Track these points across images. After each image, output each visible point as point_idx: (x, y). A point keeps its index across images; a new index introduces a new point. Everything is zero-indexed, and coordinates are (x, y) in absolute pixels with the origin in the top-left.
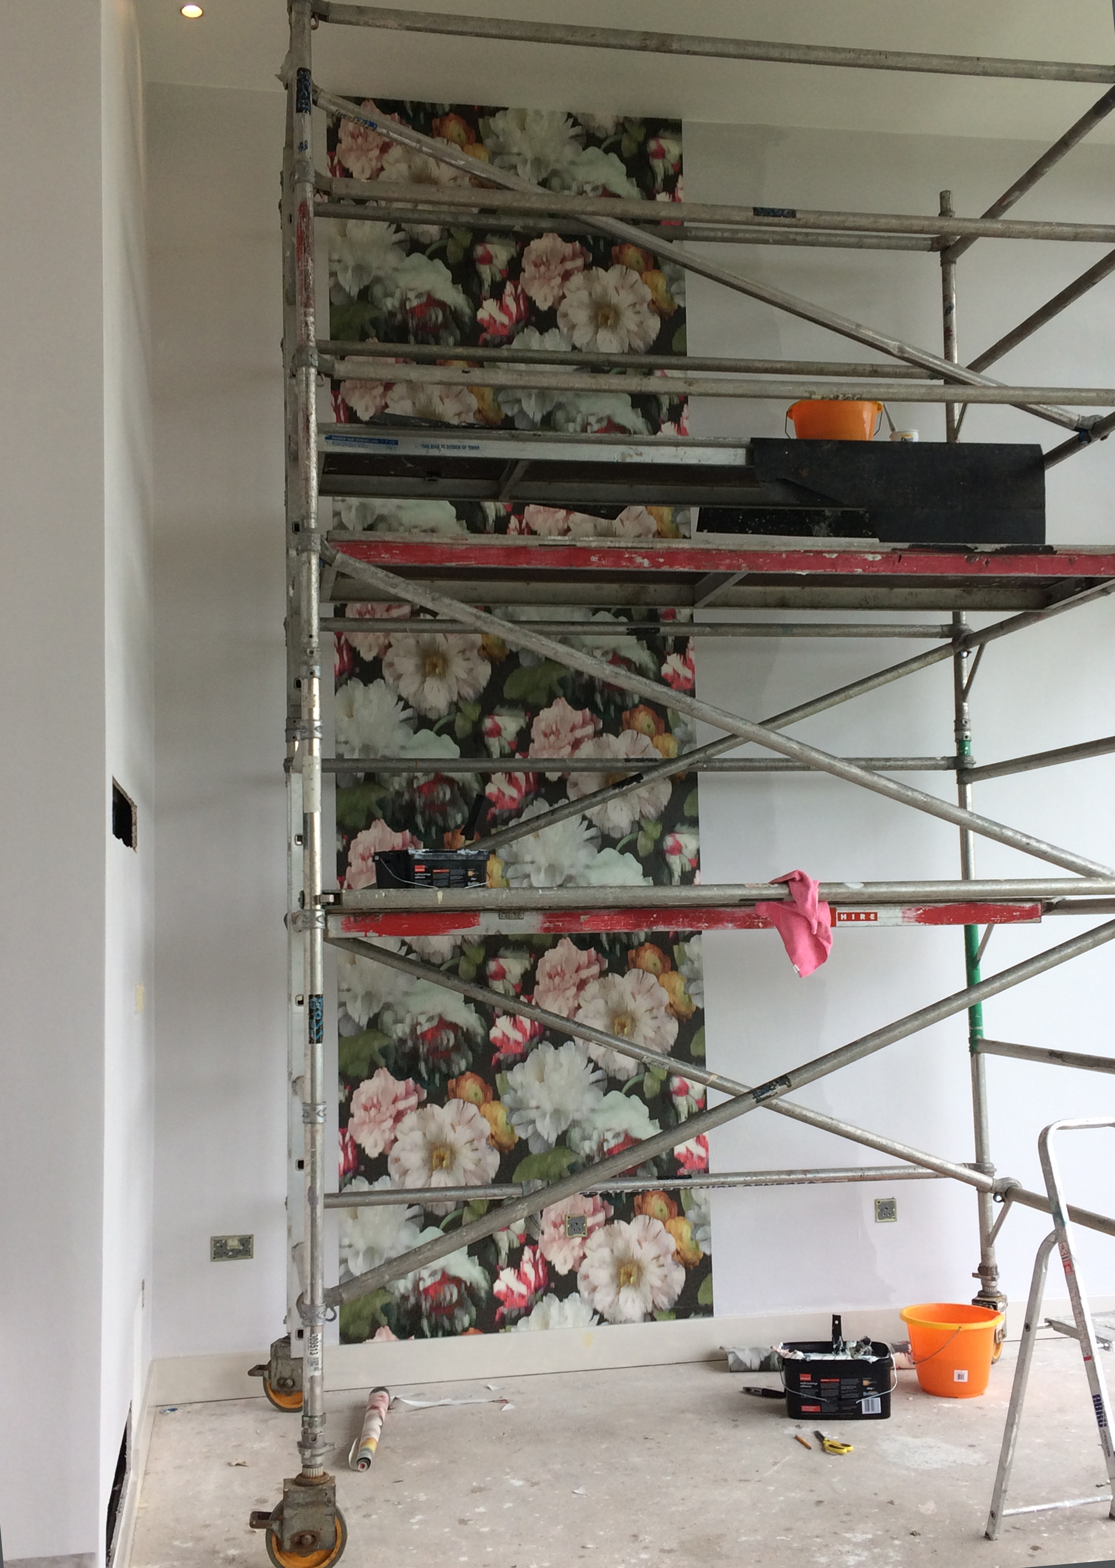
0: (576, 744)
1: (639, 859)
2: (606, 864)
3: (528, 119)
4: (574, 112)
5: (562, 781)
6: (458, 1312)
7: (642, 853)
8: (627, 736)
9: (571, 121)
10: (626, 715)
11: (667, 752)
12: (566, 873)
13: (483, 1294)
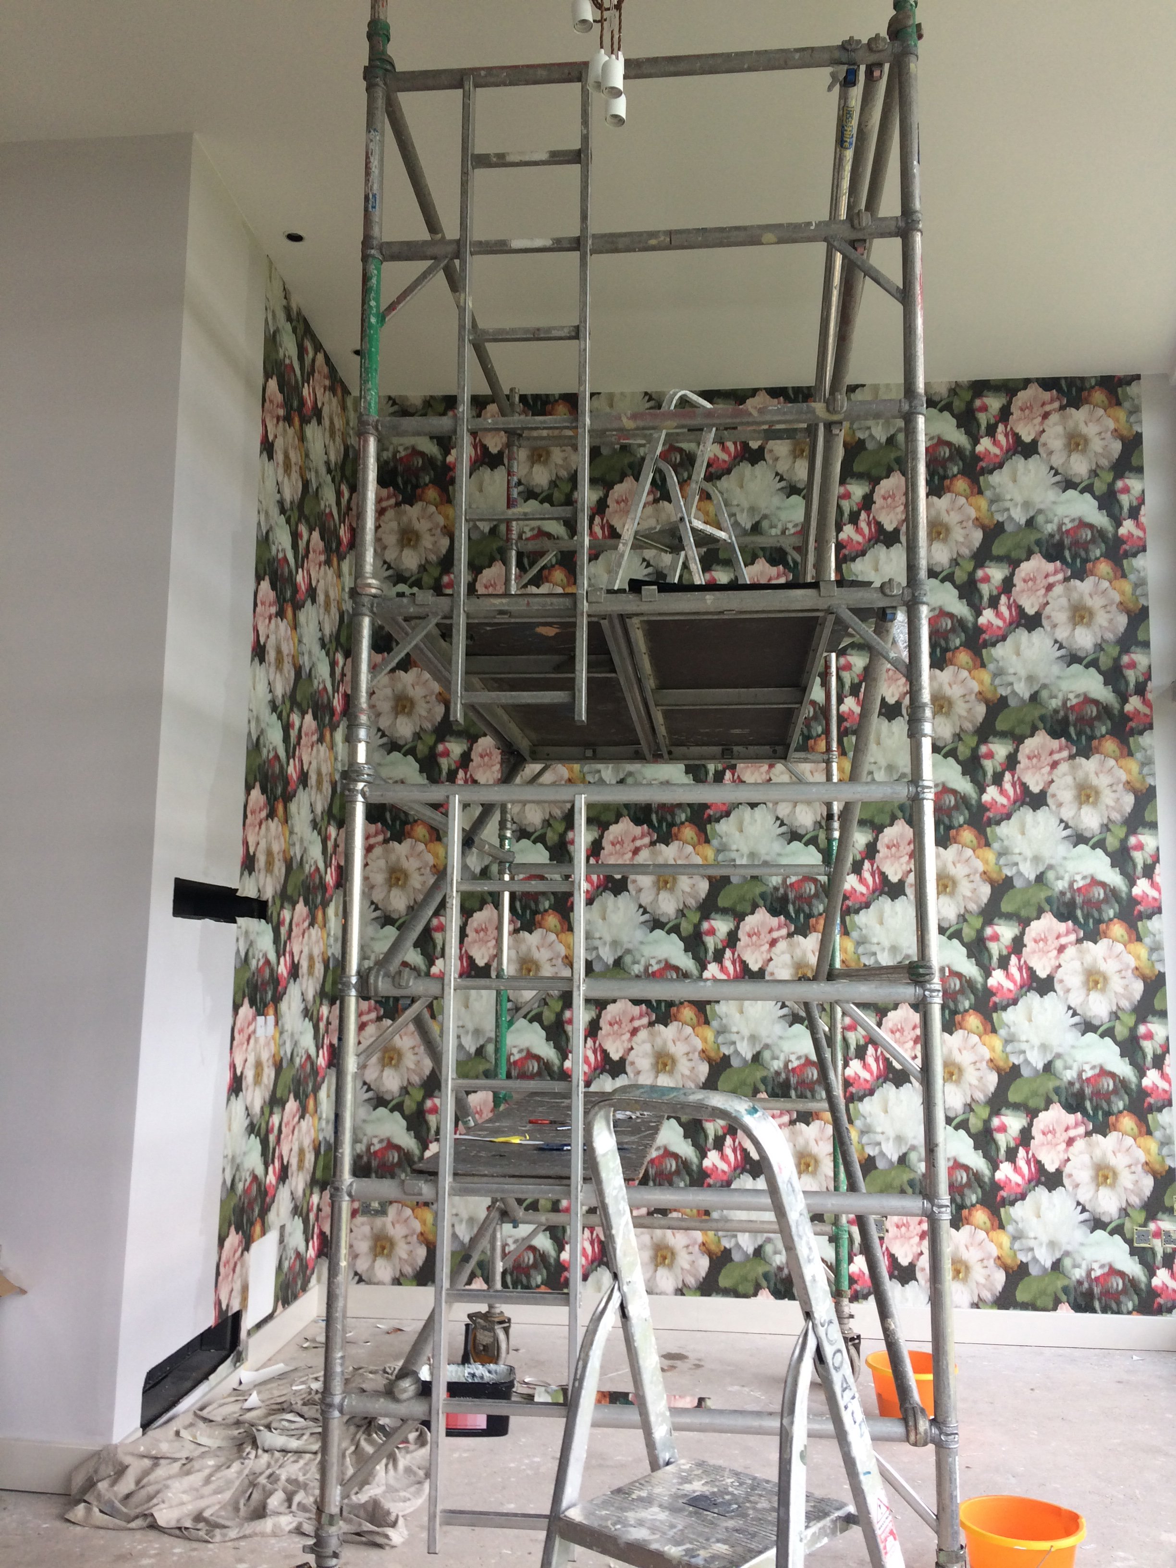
0: (636, 851)
1: (681, 938)
2: (656, 942)
3: (615, 399)
4: (649, 391)
5: (625, 879)
6: (533, 1272)
7: (684, 934)
8: (675, 846)
9: (647, 398)
10: (675, 830)
11: (706, 858)
12: (625, 947)
13: (552, 1261)
